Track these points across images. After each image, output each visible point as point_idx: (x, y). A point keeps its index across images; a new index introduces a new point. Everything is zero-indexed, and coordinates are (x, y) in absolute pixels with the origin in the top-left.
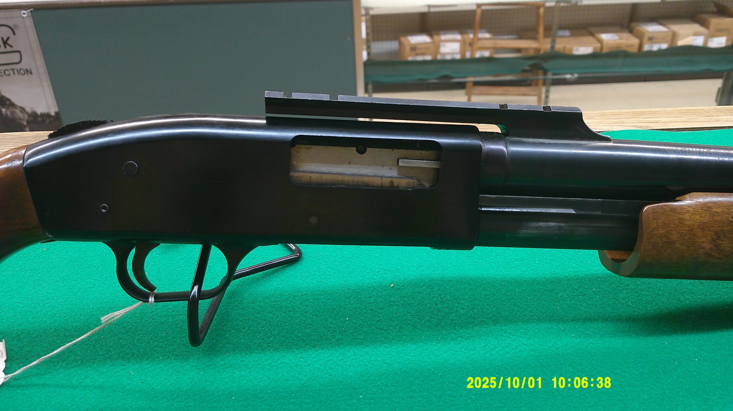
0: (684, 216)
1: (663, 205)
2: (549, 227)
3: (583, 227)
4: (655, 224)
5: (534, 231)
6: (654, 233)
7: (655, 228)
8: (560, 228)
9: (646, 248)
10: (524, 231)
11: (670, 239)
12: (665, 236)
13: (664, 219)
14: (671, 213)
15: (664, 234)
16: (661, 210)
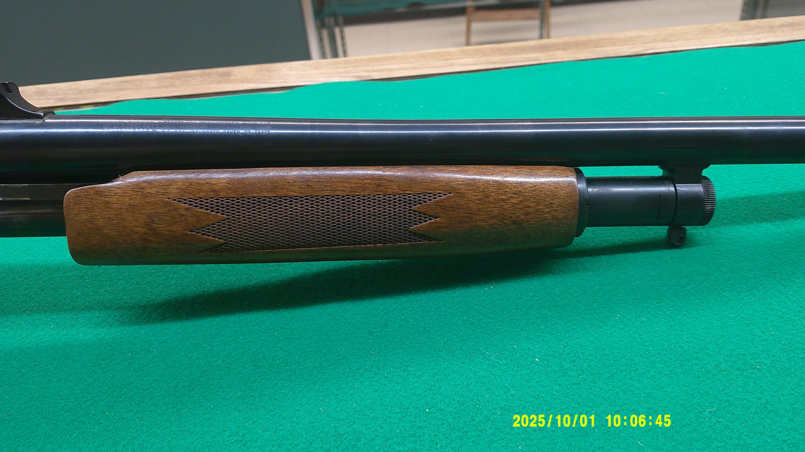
0: (110, 199)
4: (77, 210)
6: (77, 219)
7: (77, 214)
11: (95, 225)
12: (90, 222)
13: (87, 204)
14: (95, 197)
15: (87, 220)
16: (85, 194)
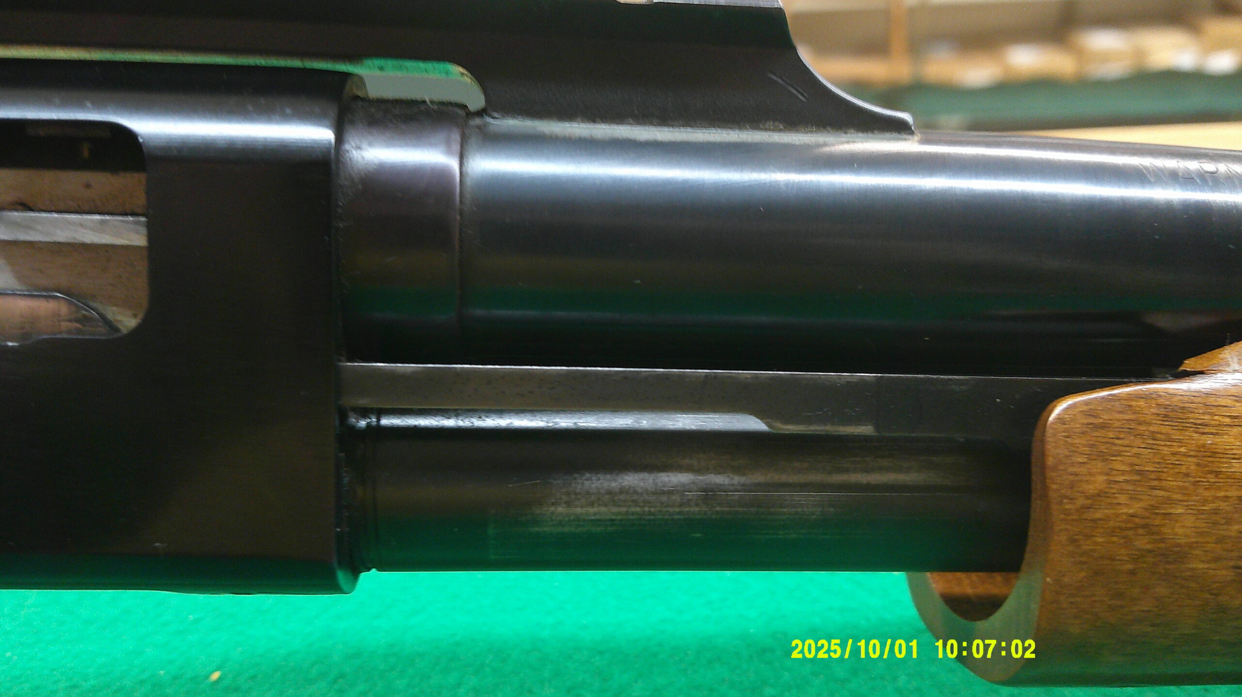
0: (1218, 439)
1: (1130, 397)
2: (663, 493)
3: (804, 487)
4: (1101, 478)
5: (604, 509)
6: (1098, 515)
7: (1100, 494)
8: (709, 494)
9: (1066, 580)
10: (560, 509)
11: (1162, 541)
12: (1144, 526)
13: (1137, 455)
14: (1165, 429)
15: (1137, 520)
16: (1127, 417)
